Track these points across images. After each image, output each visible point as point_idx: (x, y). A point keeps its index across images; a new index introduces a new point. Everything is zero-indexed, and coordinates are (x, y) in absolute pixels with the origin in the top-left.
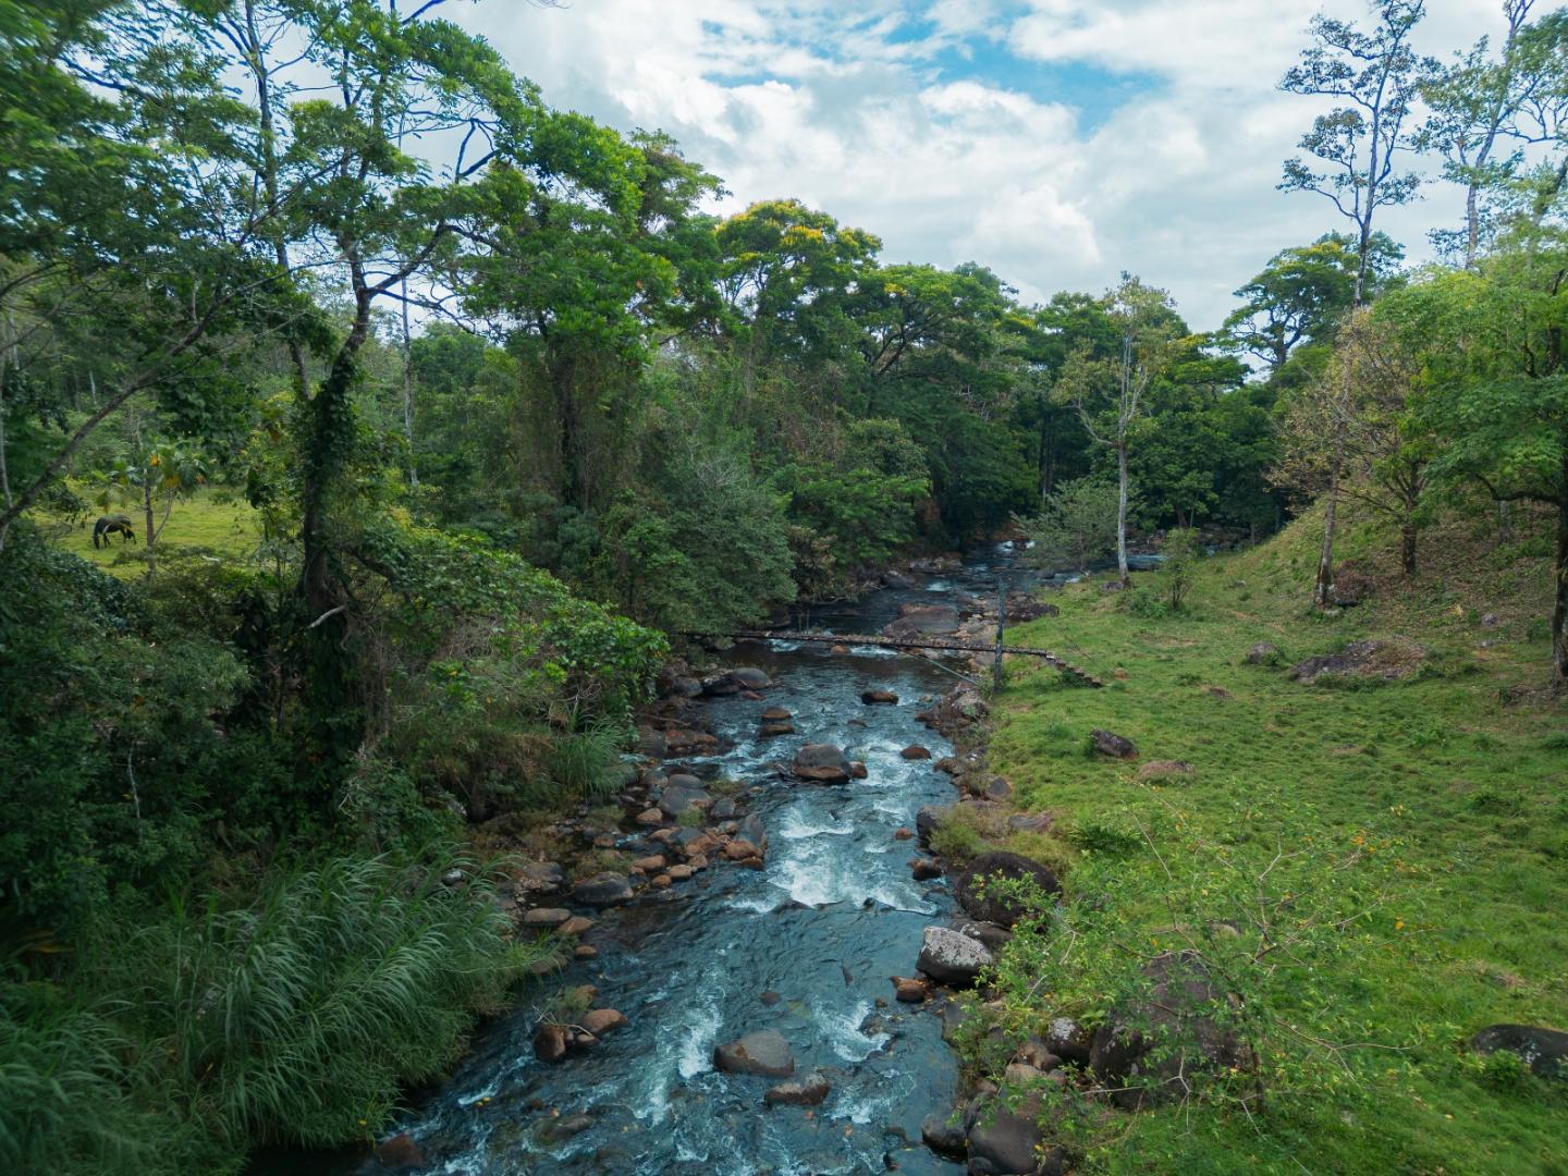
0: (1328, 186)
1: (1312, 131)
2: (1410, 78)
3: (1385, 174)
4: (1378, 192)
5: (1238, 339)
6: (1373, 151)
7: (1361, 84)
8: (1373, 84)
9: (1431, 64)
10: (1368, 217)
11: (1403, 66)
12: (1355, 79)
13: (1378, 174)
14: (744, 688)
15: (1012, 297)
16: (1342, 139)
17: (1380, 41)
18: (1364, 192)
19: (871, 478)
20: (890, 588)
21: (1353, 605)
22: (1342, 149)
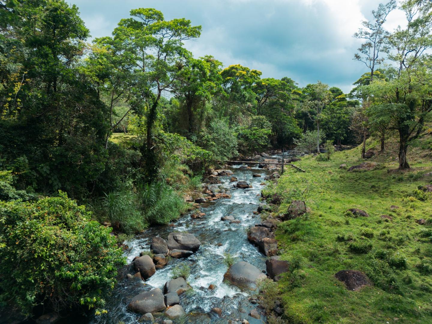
0: (364, 60)
1: (360, 47)
2: (382, 36)
3: (377, 57)
4: (375, 62)
5: (354, 96)
6: (374, 52)
7: (371, 36)
8: (374, 37)
9: (387, 33)
10: (373, 67)
11: (381, 33)
12: (370, 35)
13: (375, 57)
14: (227, 174)
15: (297, 85)
16: (367, 50)
17: (376, 26)
18: (372, 62)
19: (257, 129)
20: (263, 156)
21: (370, 158)
22: (367, 52)
